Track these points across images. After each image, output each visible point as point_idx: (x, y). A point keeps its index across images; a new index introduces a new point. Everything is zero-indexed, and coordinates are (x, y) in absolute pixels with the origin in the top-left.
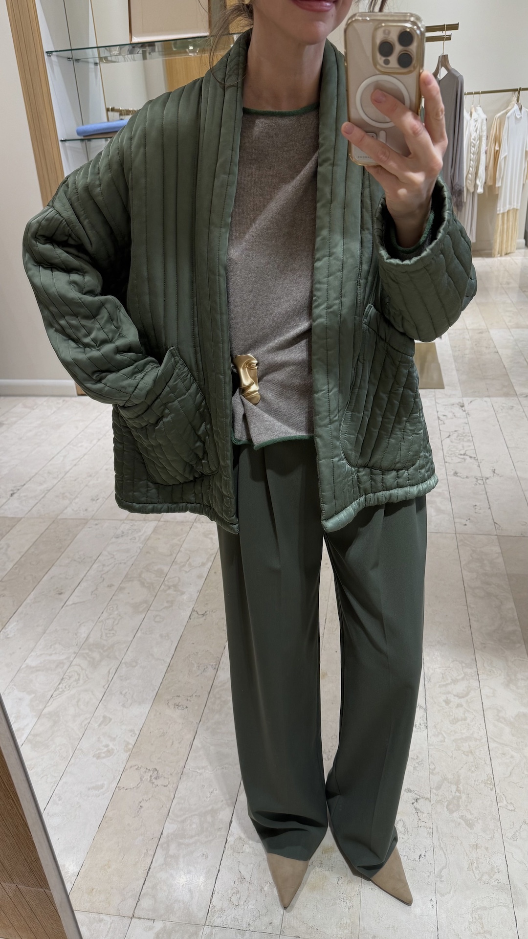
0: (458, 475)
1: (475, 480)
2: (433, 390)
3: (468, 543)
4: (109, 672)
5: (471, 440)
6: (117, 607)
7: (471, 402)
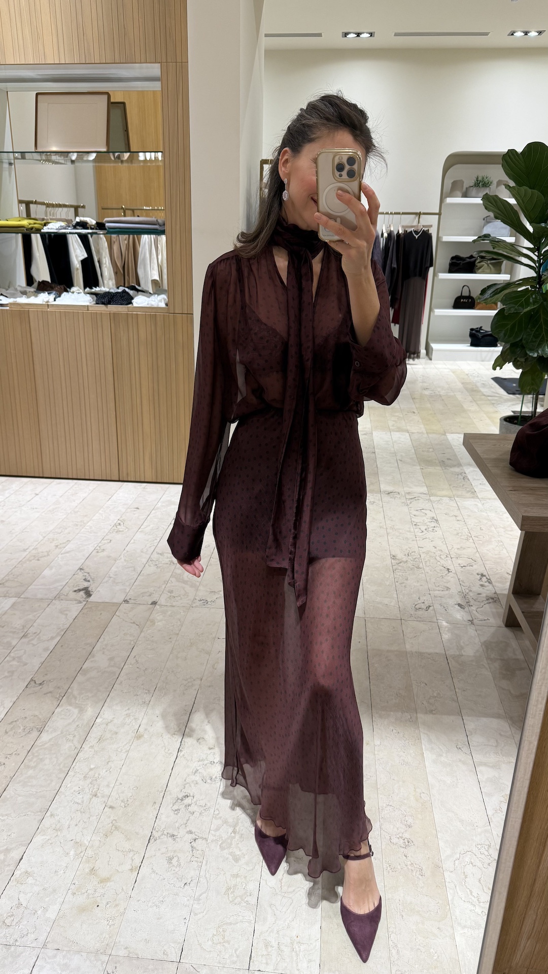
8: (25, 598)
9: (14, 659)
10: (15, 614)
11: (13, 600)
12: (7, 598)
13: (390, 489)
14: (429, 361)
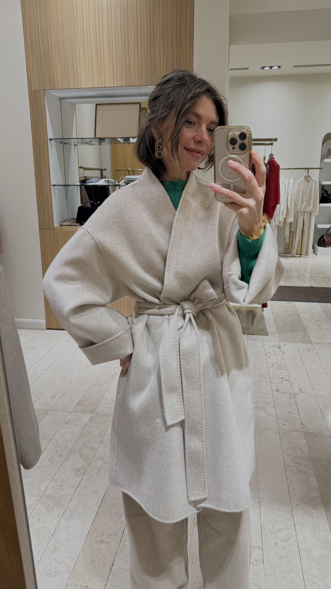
0: (279, 391)
1: (290, 395)
2: (262, 336)
3: (286, 436)
4: (59, 515)
5: (286, 369)
6: (64, 471)
7: (285, 345)
8: (97, 414)
9: (98, 459)
10: (93, 425)
11: (90, 415)
12: (86, 414)
13: (318, 341)
14: (316, 256)
